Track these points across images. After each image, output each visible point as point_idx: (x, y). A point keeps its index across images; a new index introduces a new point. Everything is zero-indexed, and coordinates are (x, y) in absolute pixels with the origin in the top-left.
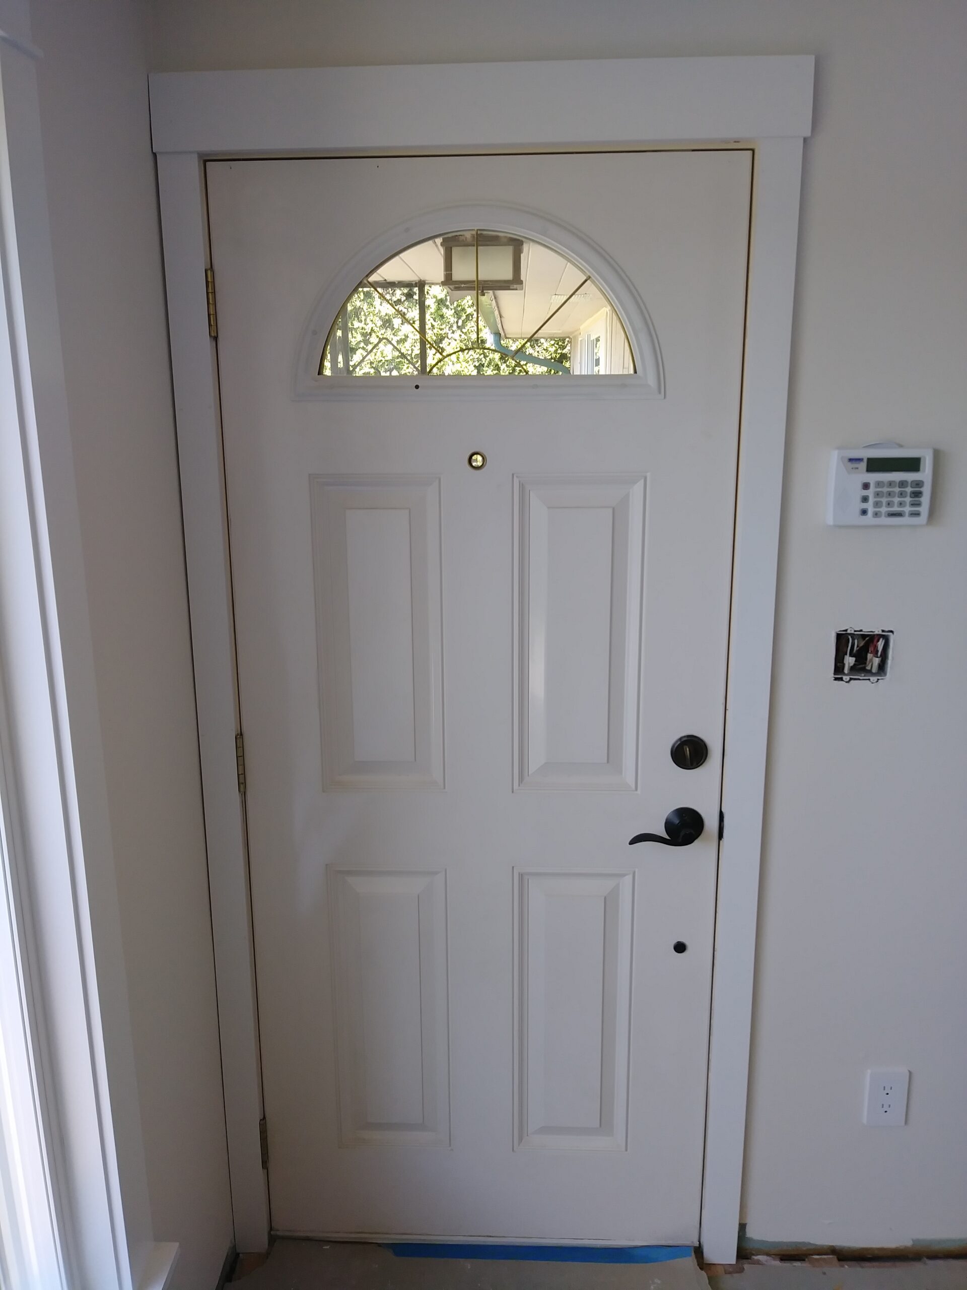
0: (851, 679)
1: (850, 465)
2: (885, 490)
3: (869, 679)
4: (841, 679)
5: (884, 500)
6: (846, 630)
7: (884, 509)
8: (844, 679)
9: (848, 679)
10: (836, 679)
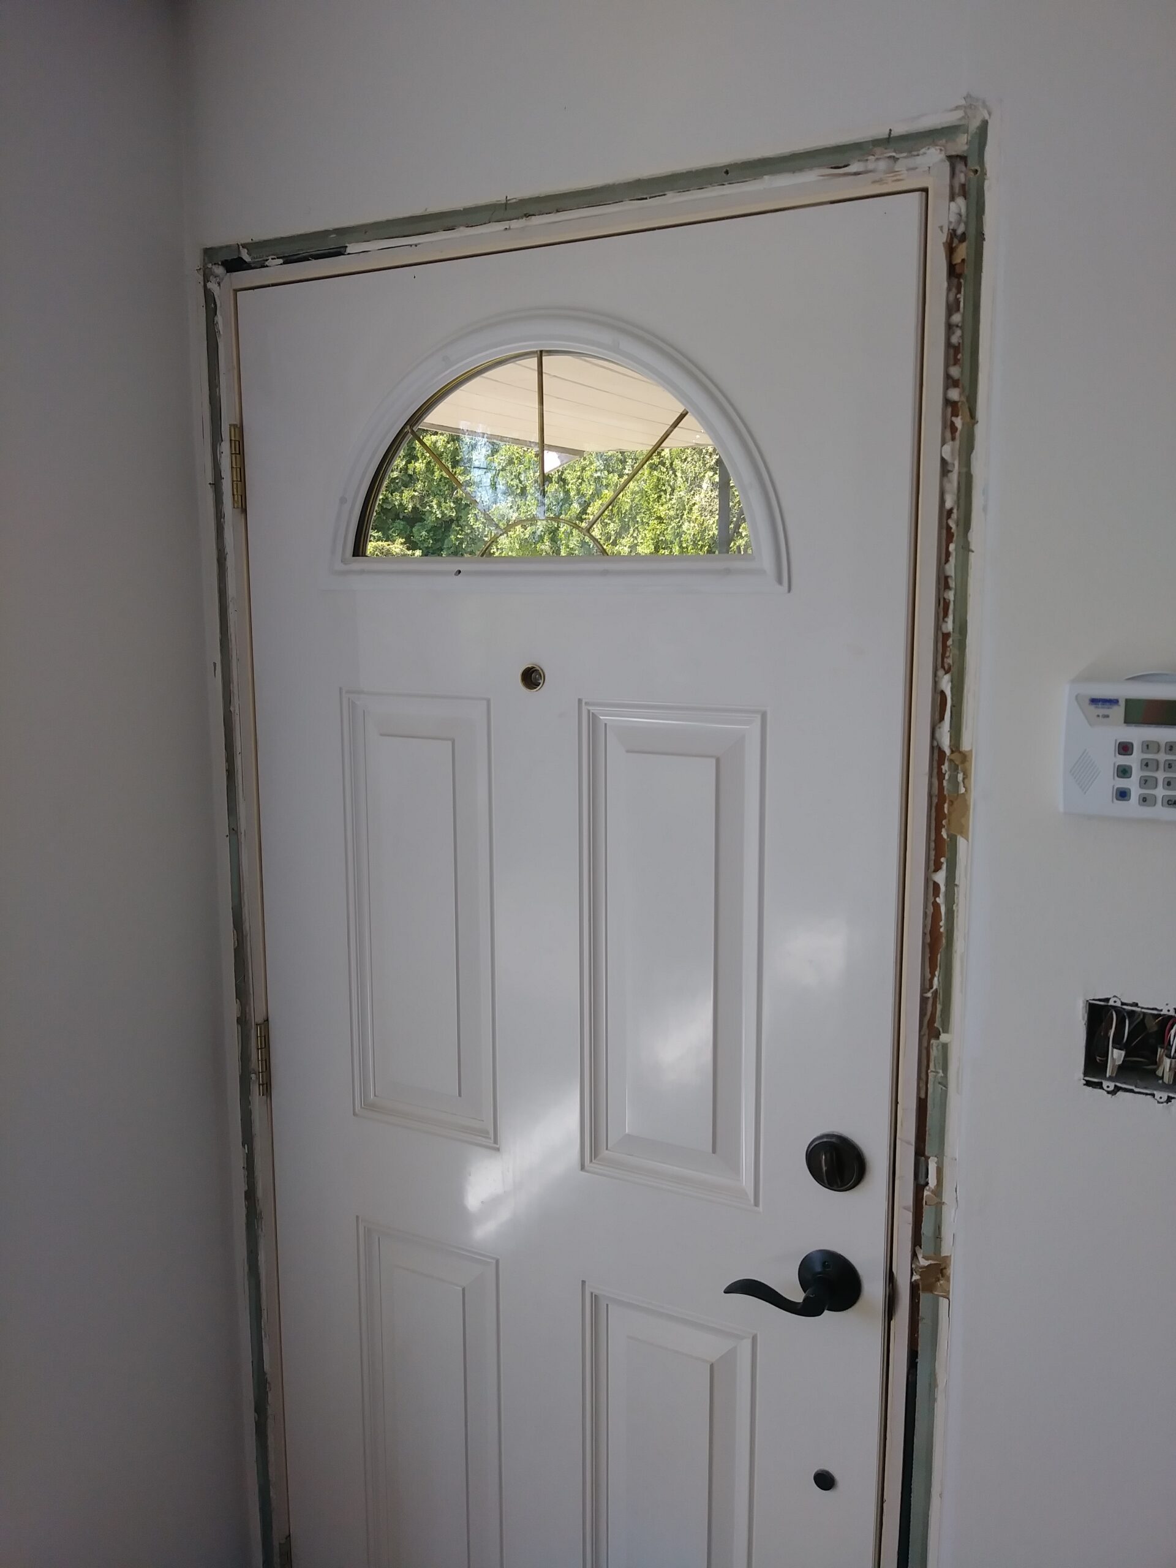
0: (1117, 1089)
1: (1094, 710)
2: (1162, 757)
3: (1153, 1095)
4: (1099, 1085)
5: (1161, 775)
6: (1107, 1000)
7: (1160, 792)
8: (1105, 1086)
9: (1112, 1088)
10: (1088, 1084)
